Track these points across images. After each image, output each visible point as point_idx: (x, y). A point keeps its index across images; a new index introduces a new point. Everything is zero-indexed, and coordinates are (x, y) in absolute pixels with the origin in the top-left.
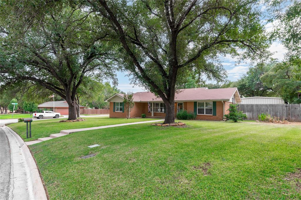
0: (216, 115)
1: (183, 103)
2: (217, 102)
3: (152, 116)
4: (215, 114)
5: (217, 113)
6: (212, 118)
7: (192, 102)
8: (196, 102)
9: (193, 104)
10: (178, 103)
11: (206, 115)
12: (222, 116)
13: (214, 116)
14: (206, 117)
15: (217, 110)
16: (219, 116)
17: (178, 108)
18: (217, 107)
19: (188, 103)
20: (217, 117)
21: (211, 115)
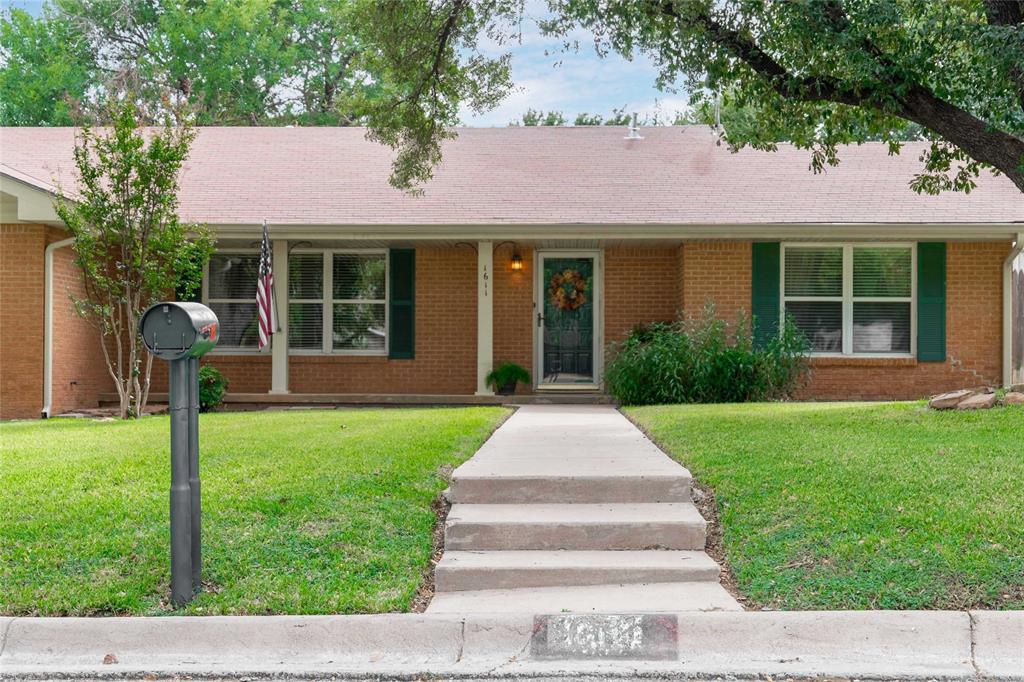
0: (942, 359)
1: (598, 258)
2: (959, 242)
3: (280, 386)
4: (933, 348)
5: (950, 339)
6: (909, 379)
7: (734, 243)
8: (774, 245)
9: (746, 262)
10: (543, 256)
11: (857, 360)
12: (994, 362)
13: (930, 366)
14: (854, 371)
15: (953, 316)
16: (967, 363)
17: (540, 309)
18: (950, 289)
19: (687, 253)
20: (953, 369)
21: (895, 360)
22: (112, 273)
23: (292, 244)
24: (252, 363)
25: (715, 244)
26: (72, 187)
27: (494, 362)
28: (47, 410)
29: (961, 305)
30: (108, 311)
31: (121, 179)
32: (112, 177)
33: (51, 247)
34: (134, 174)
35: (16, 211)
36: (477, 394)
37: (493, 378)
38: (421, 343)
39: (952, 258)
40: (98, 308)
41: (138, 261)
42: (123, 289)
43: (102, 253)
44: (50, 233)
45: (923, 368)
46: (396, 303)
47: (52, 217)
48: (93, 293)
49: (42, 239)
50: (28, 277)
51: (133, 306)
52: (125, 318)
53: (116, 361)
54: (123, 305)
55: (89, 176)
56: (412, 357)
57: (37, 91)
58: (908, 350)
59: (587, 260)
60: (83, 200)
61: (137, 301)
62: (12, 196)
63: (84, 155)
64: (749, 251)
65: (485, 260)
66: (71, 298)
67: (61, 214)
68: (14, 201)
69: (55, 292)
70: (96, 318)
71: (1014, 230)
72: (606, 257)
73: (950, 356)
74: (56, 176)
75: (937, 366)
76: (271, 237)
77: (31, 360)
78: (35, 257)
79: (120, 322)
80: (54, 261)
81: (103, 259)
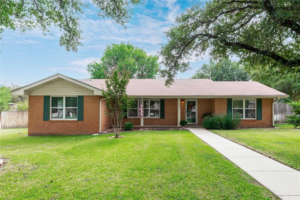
0: (261, 119)
1: (196, 101)
2: (264, 99)
3: (142, 124)
4: (259, 117)
5: (263, 116)
6: (256, 123)
7: (224, 99)
8: (231, 99)
9: (226, 102)
10: (187, 101)
11: (246, 120)
12: (271, 120)
13: (259, 121)
14: (245, 122)
15: (263, 112)
16: (266, 120)
17: (186, 110)
18: (263, 107)
19: (216, 101)
20: (263, 121)
21: (253, 120)
22: (113, 106)
23: (144, 99)
24: (136, 119)
25: (220, 99)
26: (105, 89)
27: (181, 120)
28: (100, 132)
29: (265, 110)
30: (112, 114)
31: (115, 87)
32: (113, 86)
33: (100, 100)
34: (117, 86)
35: (94, 93)
36: (178, 126)
37: (181, 123)
38: (166, 116)
39: (263, 101)
40: (110, 113)
41: (118, 104)
42: (115, 110)
43: (111, 102)
44: (100, 97)
45: (258, 121)
46: (161, 109)
47: (101, 94)
48: (109, 110)
49: (99, 99)
50: (96, 106)
51: (117, 113)
52: (116, 116)
53: (114, 124)
54: (116, 113)
55: (108, 86)
56: (164, 118)
57: (99, 74)
58: (255, 118)
59: (194, 101)
60: (107, 91)
61: (118, 112)
62: (92, 90)
63: (107, 82)
64: (227, 100)
65: (179, 102)
66: (105, 111)
67: (103, 94)
68: (93, 91)
69: (101, 109)
70: (110, 115)
71: (277, 97)
72: (198, 101)
73: (263, 119)
74: (102, 86)
75: (260, 121)
76: (141, 98)
77: (97, 122)
78: (97, 102)
79: (115, 116)
80: (101, 103)
81: (111, 103)
